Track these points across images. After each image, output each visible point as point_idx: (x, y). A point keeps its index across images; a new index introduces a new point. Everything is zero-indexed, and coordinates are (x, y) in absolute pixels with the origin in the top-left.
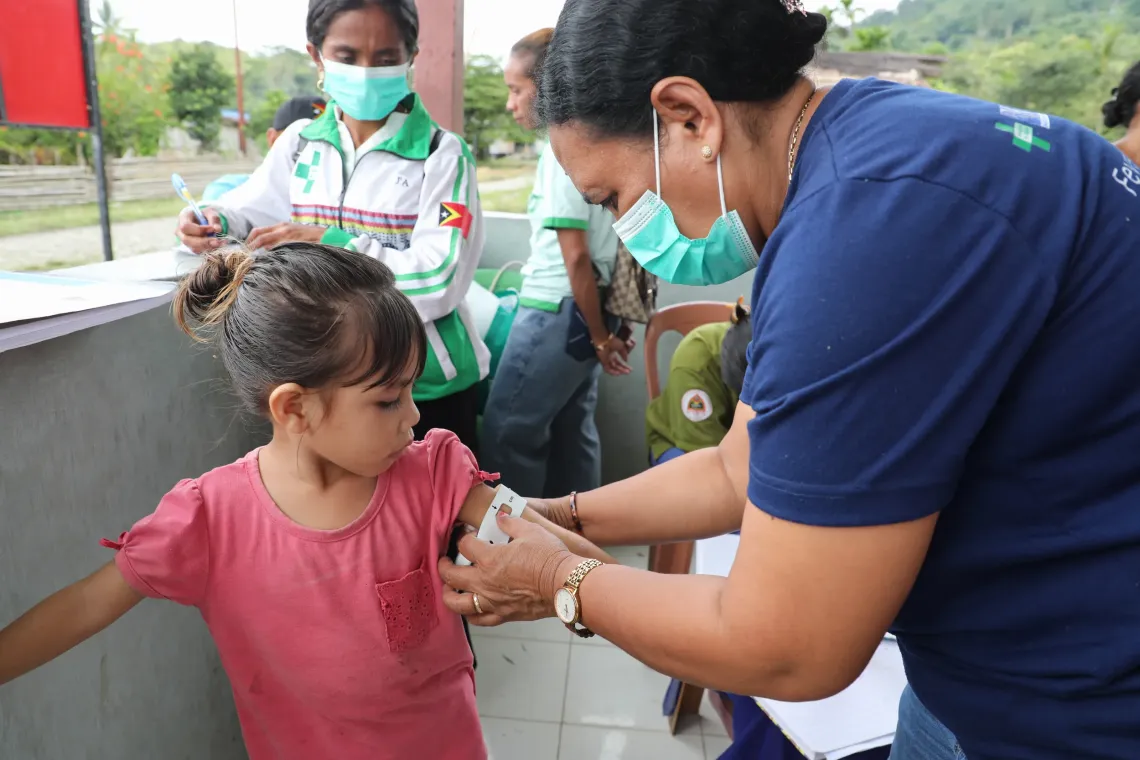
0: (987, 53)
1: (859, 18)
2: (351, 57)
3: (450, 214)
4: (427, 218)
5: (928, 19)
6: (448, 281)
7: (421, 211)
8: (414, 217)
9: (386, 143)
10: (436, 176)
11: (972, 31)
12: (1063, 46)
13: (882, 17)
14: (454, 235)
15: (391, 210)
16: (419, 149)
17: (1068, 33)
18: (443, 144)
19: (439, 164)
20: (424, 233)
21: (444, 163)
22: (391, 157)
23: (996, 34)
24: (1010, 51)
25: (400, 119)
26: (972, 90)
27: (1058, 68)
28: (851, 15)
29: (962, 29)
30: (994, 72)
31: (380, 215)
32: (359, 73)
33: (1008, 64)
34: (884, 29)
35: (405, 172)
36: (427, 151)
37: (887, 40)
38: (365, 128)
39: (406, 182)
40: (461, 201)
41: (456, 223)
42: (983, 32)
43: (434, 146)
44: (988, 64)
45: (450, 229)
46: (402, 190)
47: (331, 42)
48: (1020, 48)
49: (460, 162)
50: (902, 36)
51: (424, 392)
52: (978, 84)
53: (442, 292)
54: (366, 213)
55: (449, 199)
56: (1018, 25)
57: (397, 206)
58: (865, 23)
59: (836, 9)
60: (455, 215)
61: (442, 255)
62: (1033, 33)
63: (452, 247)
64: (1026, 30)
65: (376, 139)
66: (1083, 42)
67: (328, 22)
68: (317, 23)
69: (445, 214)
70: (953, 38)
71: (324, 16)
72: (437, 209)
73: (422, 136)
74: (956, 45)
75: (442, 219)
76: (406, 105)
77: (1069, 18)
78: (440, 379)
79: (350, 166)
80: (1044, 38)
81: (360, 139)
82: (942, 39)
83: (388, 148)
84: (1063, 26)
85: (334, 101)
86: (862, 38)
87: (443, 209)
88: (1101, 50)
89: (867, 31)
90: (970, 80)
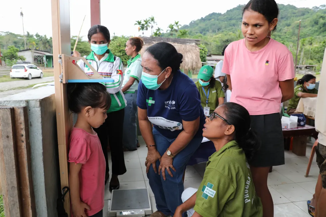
0: (212, 36)
1: (180, 27)
2: (95, 43)
3: (119, 72)
4: (114, 73)
5: (197, 28)
6: (119, 85)
7: (113, 72)
8: (112, 73)
9: (106, 59)
10: (116, 65)
11: (208, 31)
12: (230, 35)
13: (186, 27)
14: (120, 76)
15: (108, 72)
16: (112, 60)
17: (230, 32)
18: (116, 59)
19: (116, 62)
20: (113, 76)
21: (117, 63)
22: (107, 62)
23: (214, 31)
24: (217, 36)
25: (107, 55)
26: (209, 45)
27: (229, 40)
28: (178, 27)
29: (206, 30)
30: (214, 41)
31: (106, 73)
32: (97, 45)
33: (217, 39)
34: (186, 30)
35: (110, 64)
36: (114, 60)
37: (187, 33)
38: (100, 57)
39: (110, 66)
40: (121, 69)
41: (120, 74)
42: (211, 31)
43: (115, 59)
44: (212, 39)
45: (119, 75)
46: (110, 68)
47: (92, 40)
48: (220, 35)
49: (120, 62)
50: (191, 32)
51: (116, 109)
52: (211, 44)
53: (118, 87)
54: (103, 73)
55: (118, 69)
56: (219, 29)
57: (110, 71)
58: (181, 28)
59: (174, 25)
60: (120, 72)
61: (118, 79)
62: (223, 31)
63: (120, 78)
64: (221, 31)
65: (103, 59)
66: (234, 34)
67: (91, 36)
68: (89, 37)
69: (118, 72)
70: (204, 32)
71: (90, 35)
72: (116, 71)
73: (112, 58)
74: (205, 34)
75: (117, 73)
76: (108, 52)
77: (230, 28)
78: (118, 106)
79: (98, 64)
80: (225, 33)
81: (99, 59)
82: (201, 33)
83: (106, 60)
84: (229, 30)
85: (93, 51)
86: (181, 32)
87: (117, 71)
88: (238, 36)
89: (182, 31)
90: (209, 43)
